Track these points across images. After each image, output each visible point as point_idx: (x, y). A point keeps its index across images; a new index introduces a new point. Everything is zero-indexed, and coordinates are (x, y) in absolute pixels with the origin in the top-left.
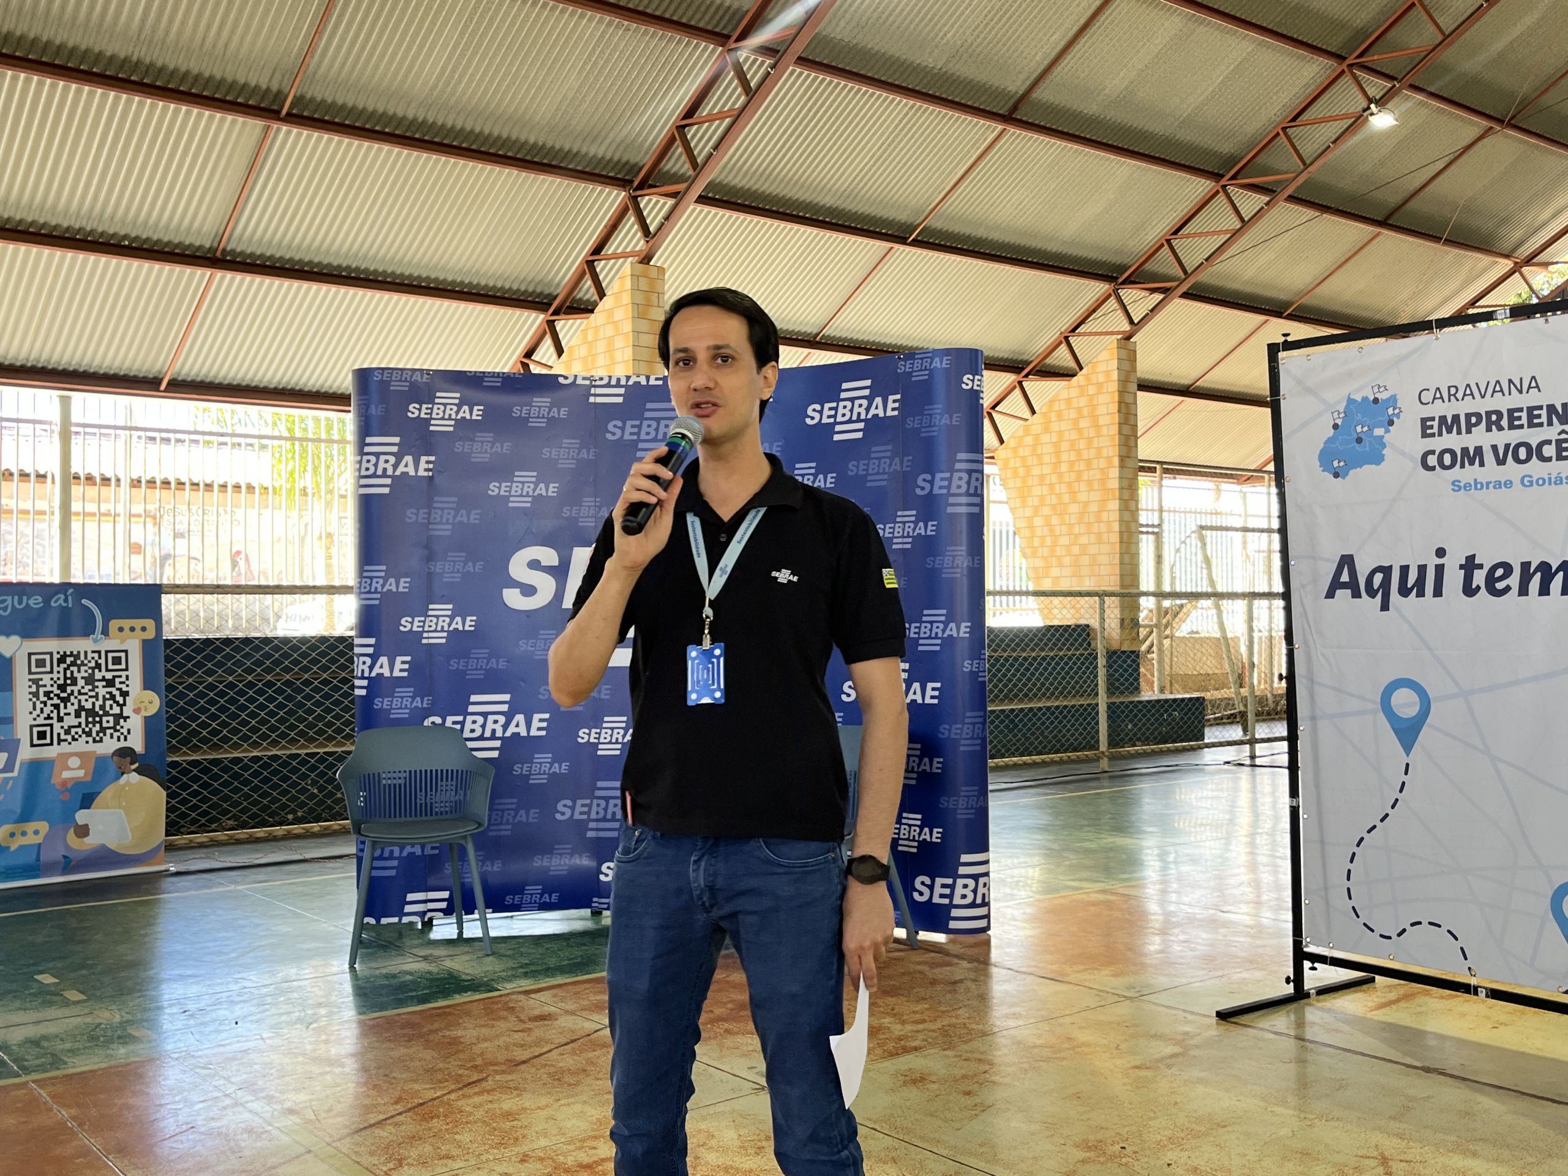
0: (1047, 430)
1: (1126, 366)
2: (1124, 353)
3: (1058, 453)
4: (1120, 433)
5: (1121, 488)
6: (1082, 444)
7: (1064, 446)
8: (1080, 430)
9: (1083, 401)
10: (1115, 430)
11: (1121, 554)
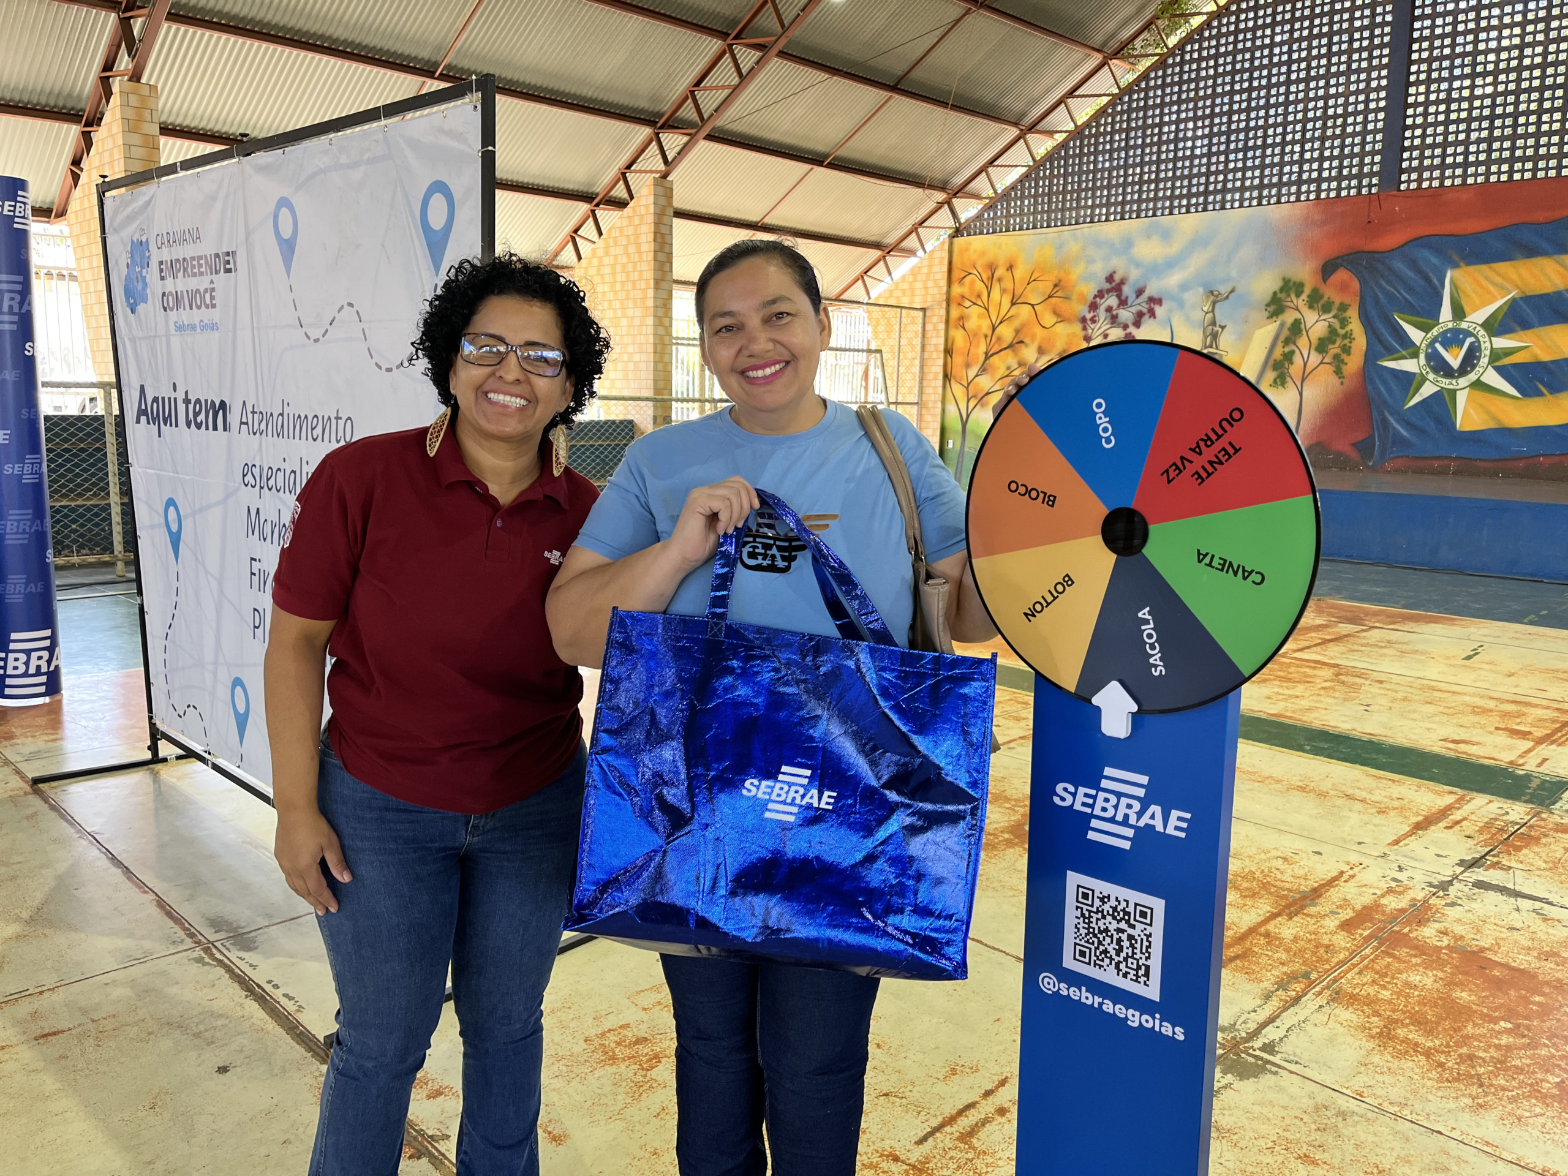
0: (607, 254)
1: (663, 201)
2: (661, 190)
3: (614, 274)
4: (655, 259)
5: (656, 307)
6: (630, 267)
7: (619, 268)
8: (628, 255)
9: (630, 231)
10: (651, 256)
11: (655, 362)
